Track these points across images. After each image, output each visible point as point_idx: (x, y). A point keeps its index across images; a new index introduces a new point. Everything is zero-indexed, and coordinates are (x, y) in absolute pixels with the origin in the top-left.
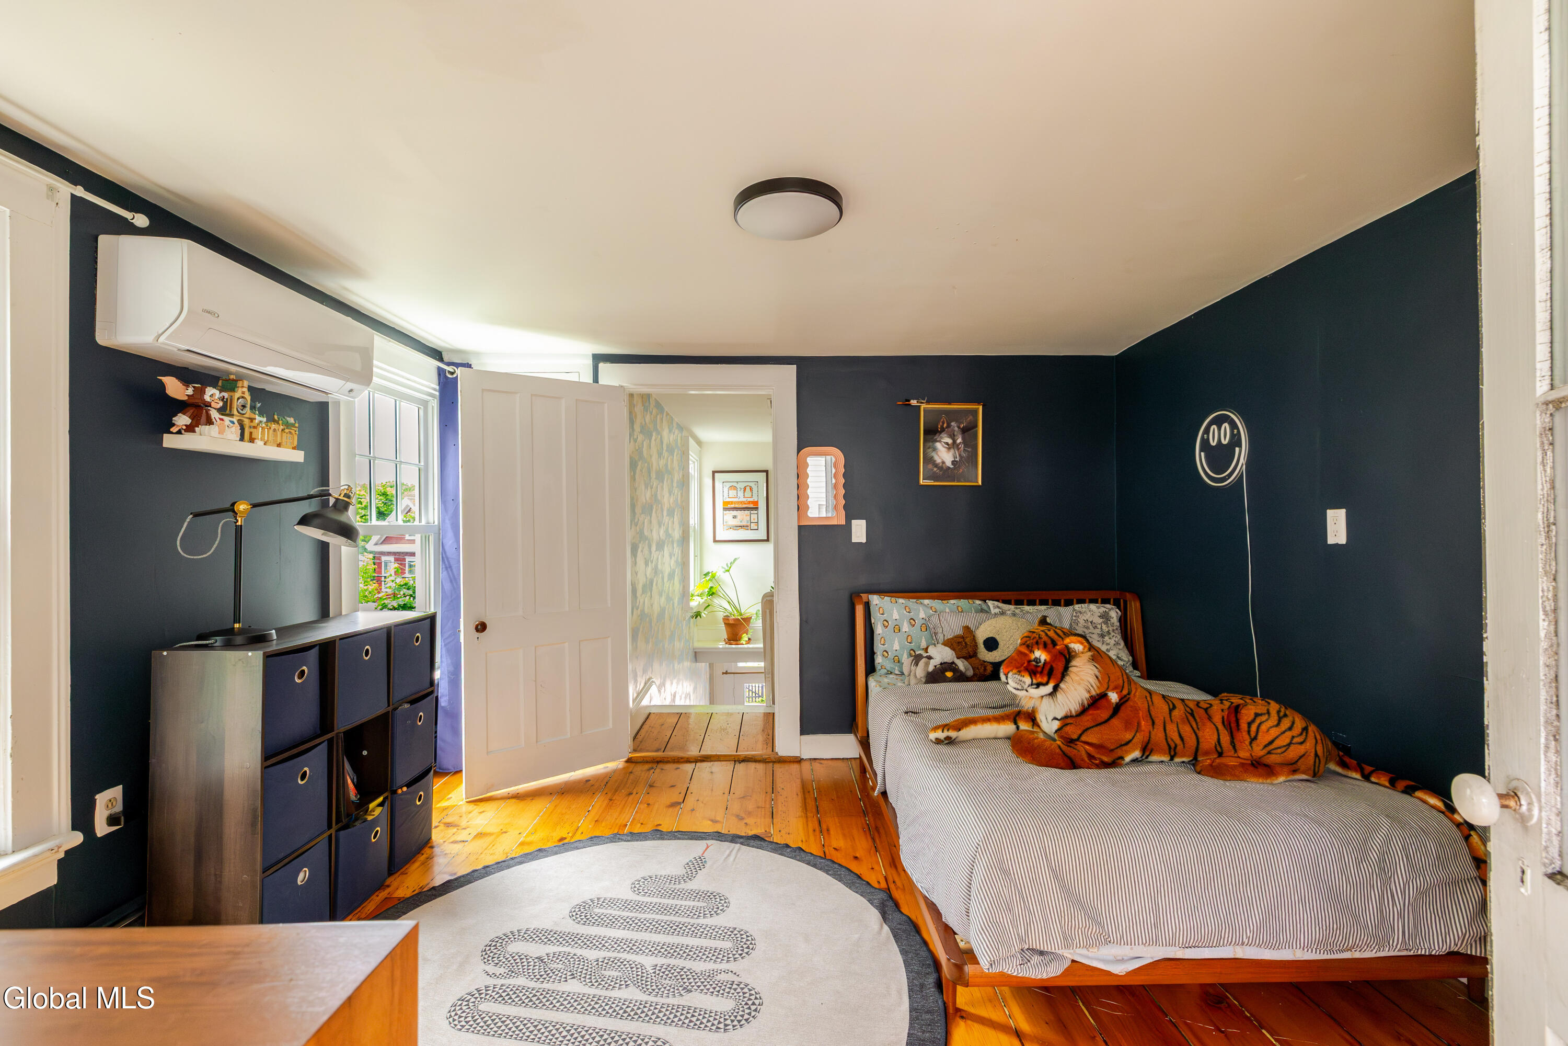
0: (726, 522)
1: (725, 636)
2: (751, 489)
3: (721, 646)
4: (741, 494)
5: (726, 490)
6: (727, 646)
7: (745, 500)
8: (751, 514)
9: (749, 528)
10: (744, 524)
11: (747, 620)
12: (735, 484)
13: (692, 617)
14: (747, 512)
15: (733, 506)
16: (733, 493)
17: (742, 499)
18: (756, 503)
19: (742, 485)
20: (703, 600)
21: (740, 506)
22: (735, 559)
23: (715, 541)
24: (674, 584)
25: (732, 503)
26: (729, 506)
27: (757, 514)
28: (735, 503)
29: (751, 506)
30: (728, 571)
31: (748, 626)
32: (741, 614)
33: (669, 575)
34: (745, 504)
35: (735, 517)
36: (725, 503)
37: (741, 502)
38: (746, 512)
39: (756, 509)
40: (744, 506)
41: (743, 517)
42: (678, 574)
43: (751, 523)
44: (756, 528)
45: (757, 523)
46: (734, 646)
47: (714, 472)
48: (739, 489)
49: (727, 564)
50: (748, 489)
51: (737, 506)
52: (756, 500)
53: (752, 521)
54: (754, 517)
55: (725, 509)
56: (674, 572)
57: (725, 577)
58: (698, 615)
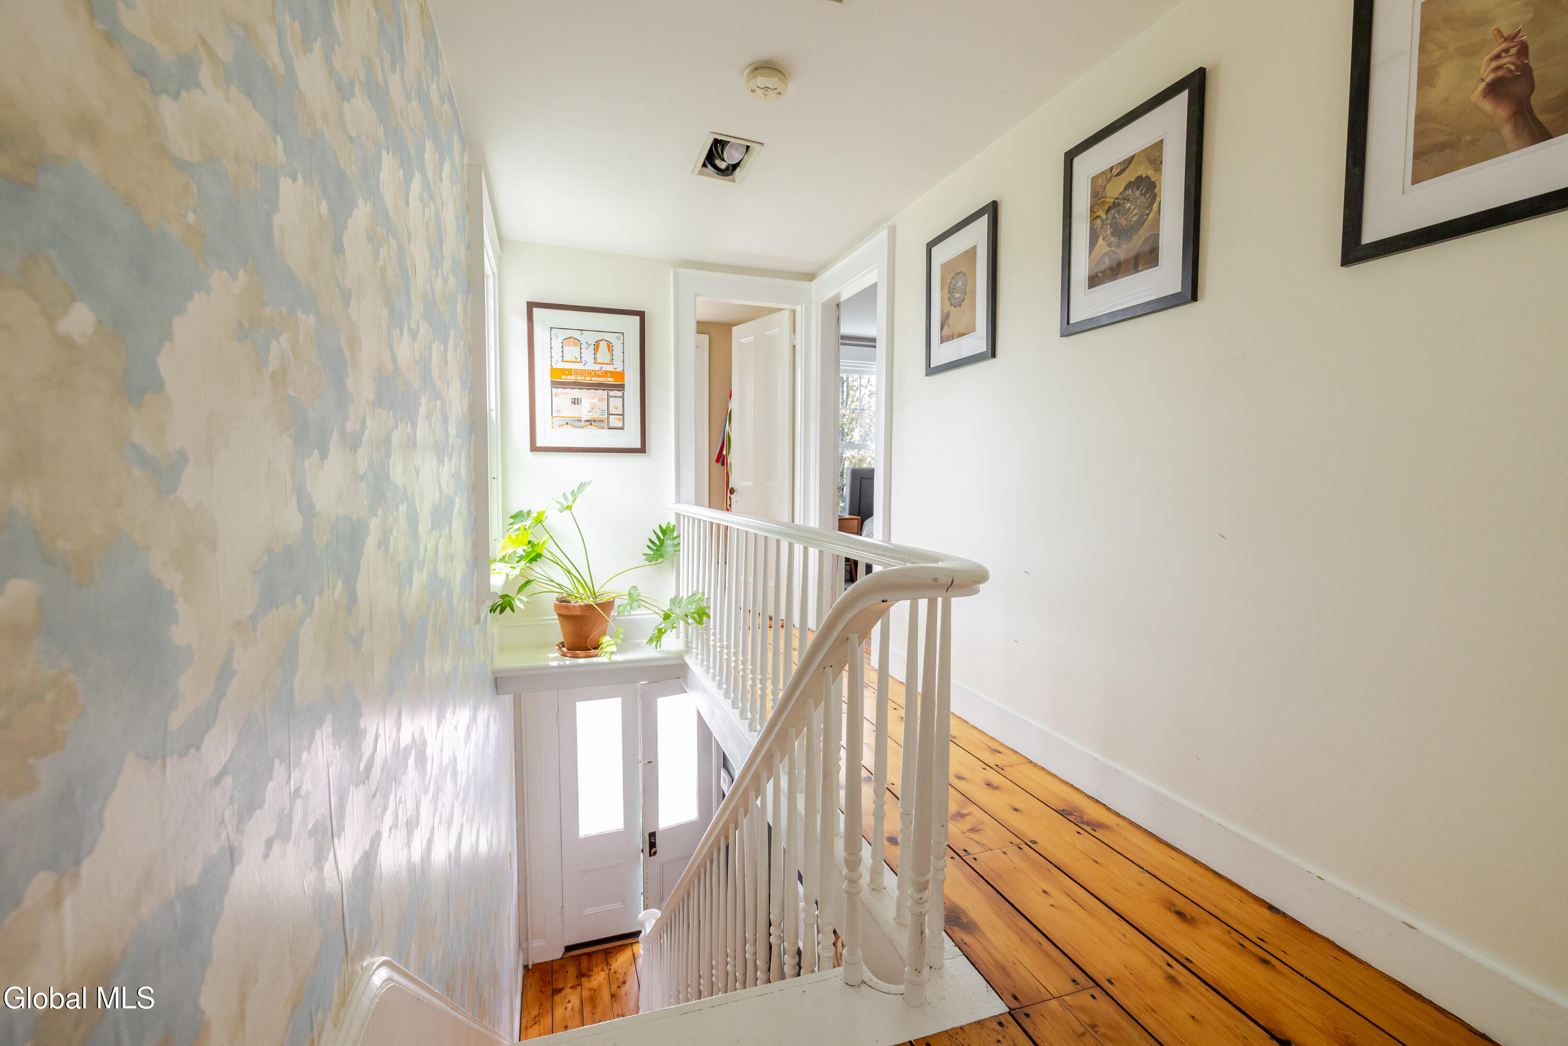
0: (558, 411)
1: (558, 635)
2: (610, 347)
3: (555, 664)
4: (588, 355)
5: (557, 344)
6: (568, 661)
7: (597, 367)
8: (609, 396)
9: (605, 424)
10: (597, 415)
11: (608, 606)
12: (576, 334)
13: (493, 610)
14: (602, 394)
15: (572, 378)
16: (571, 352)
17: (591, 366)
18: (621, 375)
19: (592, 338)
20: (517, 572)
21: (588, 380)
22: (582, 486)
23: (534, 448)
24: (450, 538)
25: (570, 372)
26: (564, 378)
27: (623, 397)
28: (577, 372)
29: (610, 380)
30: (569, 508)
31: (608, 615)
32: (595, 596)
33: (436, 510)
34: (598, 376)
35: (576, 401)
36: (554, 371)
37: (590, 373)
38: (600, 392)
39: (621, 387)
40: (596, 380)
41: (591, 402)
42: (460, 512)
43: (609, 414)
44: (620, 425)
45: (623, 415)
46: (582, 661)
47: (531, 306)
48: (584, 346)
49: (564, 495)
50: (603, 345)
51: (580, 379)
52: (620, 369)
53: (612, 411)
54: (615, 403)
55: (555, 384)
56: (451, 503)
57: (557, 520)
58: (504, 605)
